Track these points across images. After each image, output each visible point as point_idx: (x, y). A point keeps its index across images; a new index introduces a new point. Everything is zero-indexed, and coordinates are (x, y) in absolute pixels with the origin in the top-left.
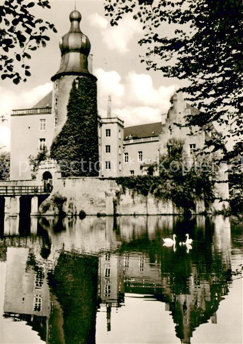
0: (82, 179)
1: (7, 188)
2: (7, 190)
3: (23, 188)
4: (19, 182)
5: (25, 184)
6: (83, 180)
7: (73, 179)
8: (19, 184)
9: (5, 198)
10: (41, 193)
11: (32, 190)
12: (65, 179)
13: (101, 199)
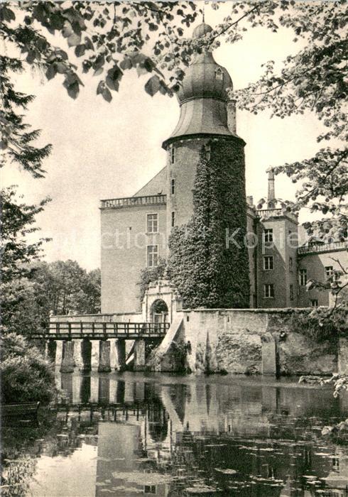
0: (217, 313)
1: (93, 326)
2: (94, 329)
3: (119, 326)
4: (115, 316)
5: (123, 319)
6: (220, 314)
7: (202, 312)
8: (115, 319)
9: (91, 341)
10: (149, 334)
11: (135, 329)
12: (189, 312)
13: (252, 346)
